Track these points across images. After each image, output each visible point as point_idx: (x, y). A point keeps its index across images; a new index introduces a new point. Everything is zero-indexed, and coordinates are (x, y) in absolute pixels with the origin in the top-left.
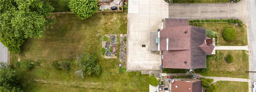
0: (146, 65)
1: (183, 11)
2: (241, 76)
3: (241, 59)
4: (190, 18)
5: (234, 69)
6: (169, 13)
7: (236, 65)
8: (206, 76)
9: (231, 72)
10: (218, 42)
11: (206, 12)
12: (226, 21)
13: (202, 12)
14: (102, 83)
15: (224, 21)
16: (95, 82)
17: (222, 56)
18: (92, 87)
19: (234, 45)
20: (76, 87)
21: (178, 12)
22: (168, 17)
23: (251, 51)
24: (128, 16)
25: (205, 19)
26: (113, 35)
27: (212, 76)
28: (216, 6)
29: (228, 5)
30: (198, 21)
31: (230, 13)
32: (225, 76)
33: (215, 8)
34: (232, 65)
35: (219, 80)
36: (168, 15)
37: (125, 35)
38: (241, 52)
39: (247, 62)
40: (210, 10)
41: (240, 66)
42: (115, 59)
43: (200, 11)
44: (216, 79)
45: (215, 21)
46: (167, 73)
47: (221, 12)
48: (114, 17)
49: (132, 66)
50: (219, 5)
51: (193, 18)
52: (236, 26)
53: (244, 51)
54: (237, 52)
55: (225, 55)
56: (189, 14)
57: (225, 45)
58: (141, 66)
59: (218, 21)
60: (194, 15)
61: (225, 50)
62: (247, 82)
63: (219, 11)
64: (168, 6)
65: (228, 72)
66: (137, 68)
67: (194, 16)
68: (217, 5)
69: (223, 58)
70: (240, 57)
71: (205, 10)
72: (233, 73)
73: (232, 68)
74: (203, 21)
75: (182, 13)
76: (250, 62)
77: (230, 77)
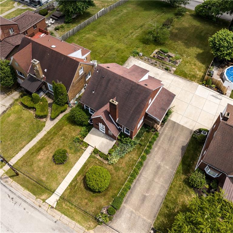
1: (174, 141)
2: (21, 163)
3: (44, 179)
4: (159, 144)
5: (39, 157)
6: (178, 124)
7: (41, 164)
8: (63, 116)
9: (39, 151)
10: (98, 157)
11: (156, 173)
12: (123, 195)
13: (159, 167)
15: (125, 190)
17: (72, 151)
18: (134, 33)
19: (73, 181)
20: (141, 26)
21: (176, 136)
22: (173, 118)
23: (40, 206)
24: (195, 84)
25: (144, 163)
27: (57, 124)
28: (158, 196)
29: (149, 221)
30: (147, 152)
31: (132, 212)
32: (42, 139)
33: (157, 192)
34: (48, 158)
35: (44, 129)
36: (178, 122)
37: (172, 72)
38: (54, 185)
39: (30, 186)
40: (156, 180)
41: (35, 169)
43: (162, 165)
44: (49, 125)
45: (133, 176)
47: (144, 199)
49: (133, 62)
50: (158, 204)
51: (156, 149)
52: (100, 208)
53: (52, 192)
54: (59, 177)
55: (70, 156)
56: (166, 146)
57: (85, 165)
59: (131, 181)
60: (160, 152)
61: (77, 160)
62: (4, 168)
63: (147, 195)
64: (191, 129)
65: (44, 147)
66: (128, 64)
67: (157, 152)
68: (160, 200)
69: (68, 150)
70: (47, 178)
71: (160, 173)
72: (35, 154)
73: (45, 155)
74: (144, 158)
75: (171, 139)
76: (27, 192)
77: (35, 146)
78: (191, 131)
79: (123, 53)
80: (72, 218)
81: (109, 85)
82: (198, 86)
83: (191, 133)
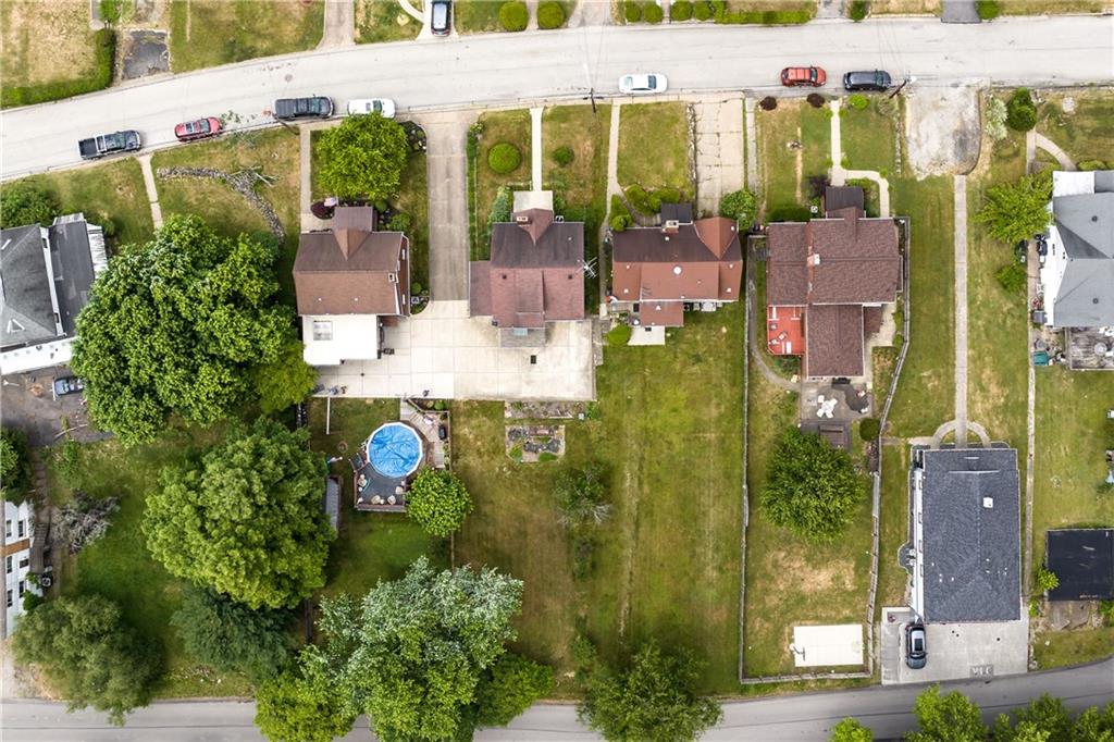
0: (579, 353)
1: (448, 267)
2: (605, 124)
3: (563, 125)
4: (464, 250)
5: (588, 143)
6: (453, 299)
7: (579, 137)
8: (606, 211)
9: (596, 150)
10: (522, 184)
11: (450, 211)
12: (471, 162)
13: (450, 219)
14: (626, 461)
15: (471, 169)
16: (623, 478)
17: (556, 172)
18: (636, 485)
19: (531, 143)
20: (637, 524)
21: (450, 277)
22: (464, 305)
23: (546, 101)
24: (460, 398)
25: (468, 214)
26: (507, 434)
27: (606, 195)
28: (435, 186)
29: (433, 156)
30: (472, 230)
31: (453, 153)
32: (606, 164)
33: (438, 189)
34: (578, 147)
35: (616, 179)
36: (456, 302)
37: (507, 405)
38: (547, 126)
39: (571, 110)
40: (446, 202)
41: (582, 129)
42: (566, 430)
43: (448, 225)
44: (614, 188)
45: (472, 190)
46: (599, 302)
47: (448, 174)
48: (462, 432)
49: (584, 387)
50: (432, 178)
51: (464, 241)
52: (485, 137)
53: (544, 119)
54: (548, 137)
55: (554, 166)
56: (455, 253)
57: (530, 167)
58: (583, 366)
59: (471, 183)
60: (457, 241)
61: (543, 166)
62: (619, 108)
63: (448, 180)
64: (435, 302)
65: (595, 157)
66: (588, 376)
67: (461, 239)
68: (432, 184)
69: (561, 170)
70: (560, 128)
71: (446, 213)
72: (598, 143)
73: (584, 147)
74: (472, 219)
75: (454, 268)
76: (570, 103)
77: (607, 151)
78: (433, 300)
79: (616, 404)
80: (506, 112)
81: (552, 254)
82: (455, 394)
83: (433, 295)
